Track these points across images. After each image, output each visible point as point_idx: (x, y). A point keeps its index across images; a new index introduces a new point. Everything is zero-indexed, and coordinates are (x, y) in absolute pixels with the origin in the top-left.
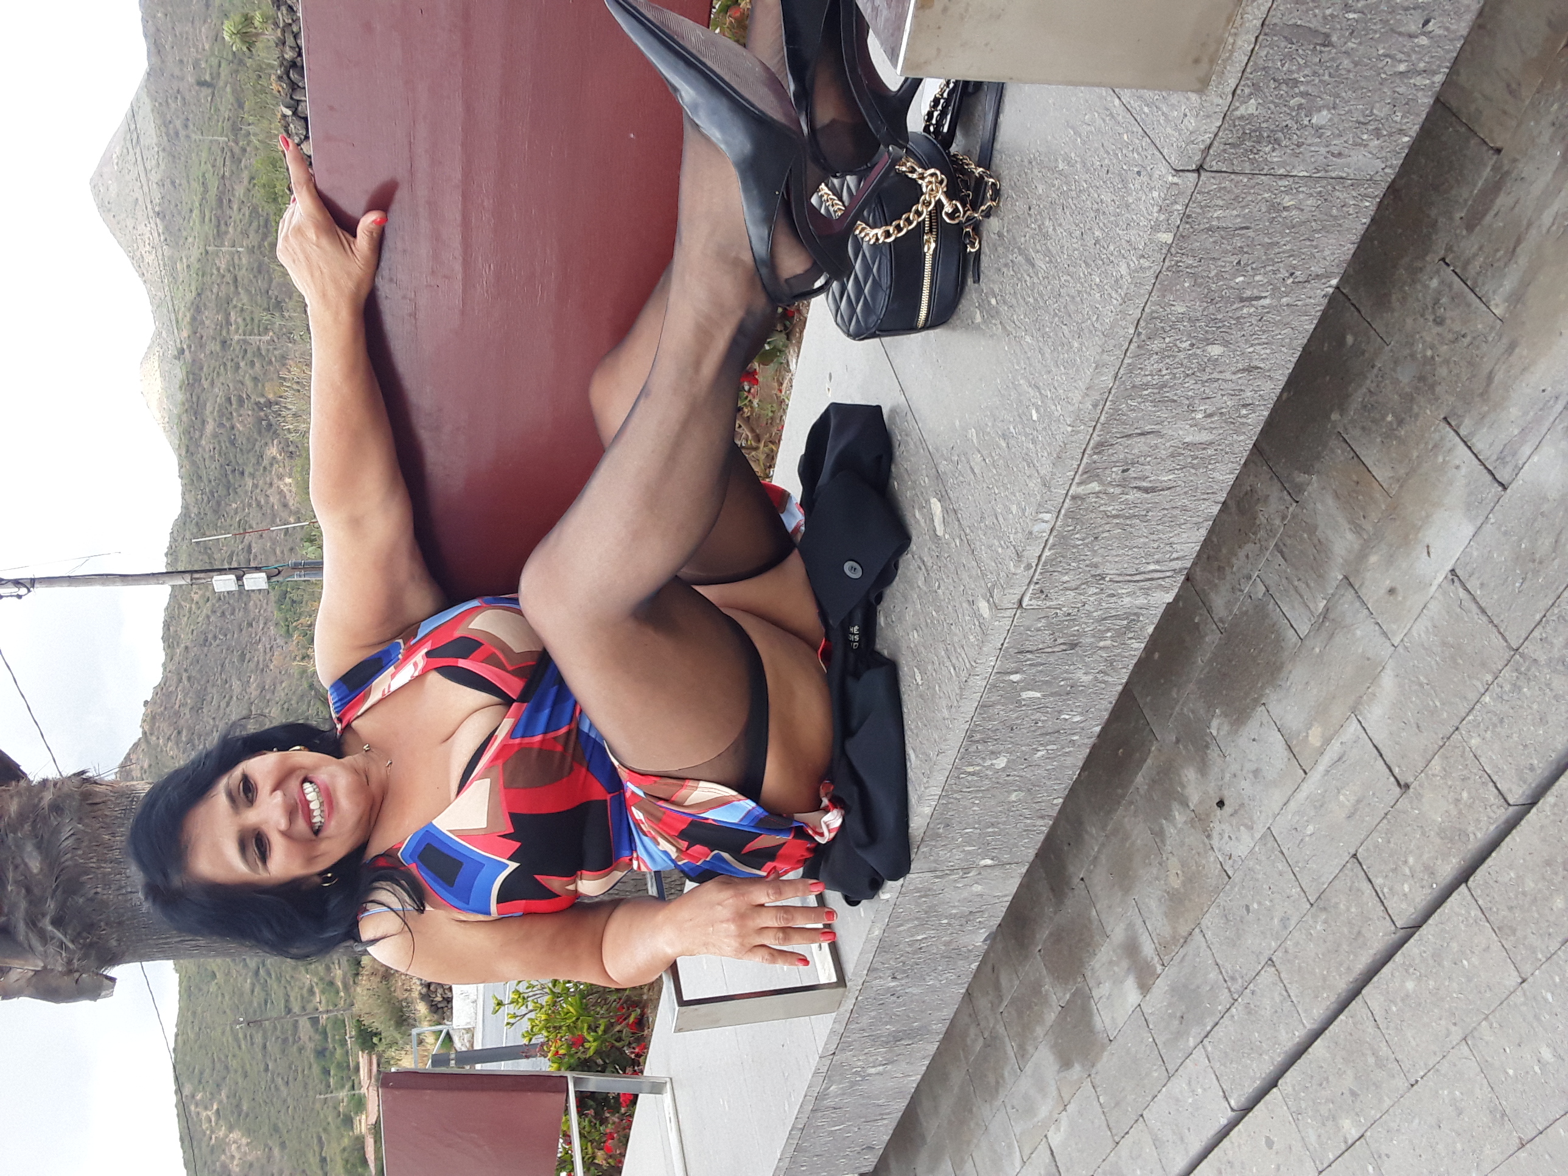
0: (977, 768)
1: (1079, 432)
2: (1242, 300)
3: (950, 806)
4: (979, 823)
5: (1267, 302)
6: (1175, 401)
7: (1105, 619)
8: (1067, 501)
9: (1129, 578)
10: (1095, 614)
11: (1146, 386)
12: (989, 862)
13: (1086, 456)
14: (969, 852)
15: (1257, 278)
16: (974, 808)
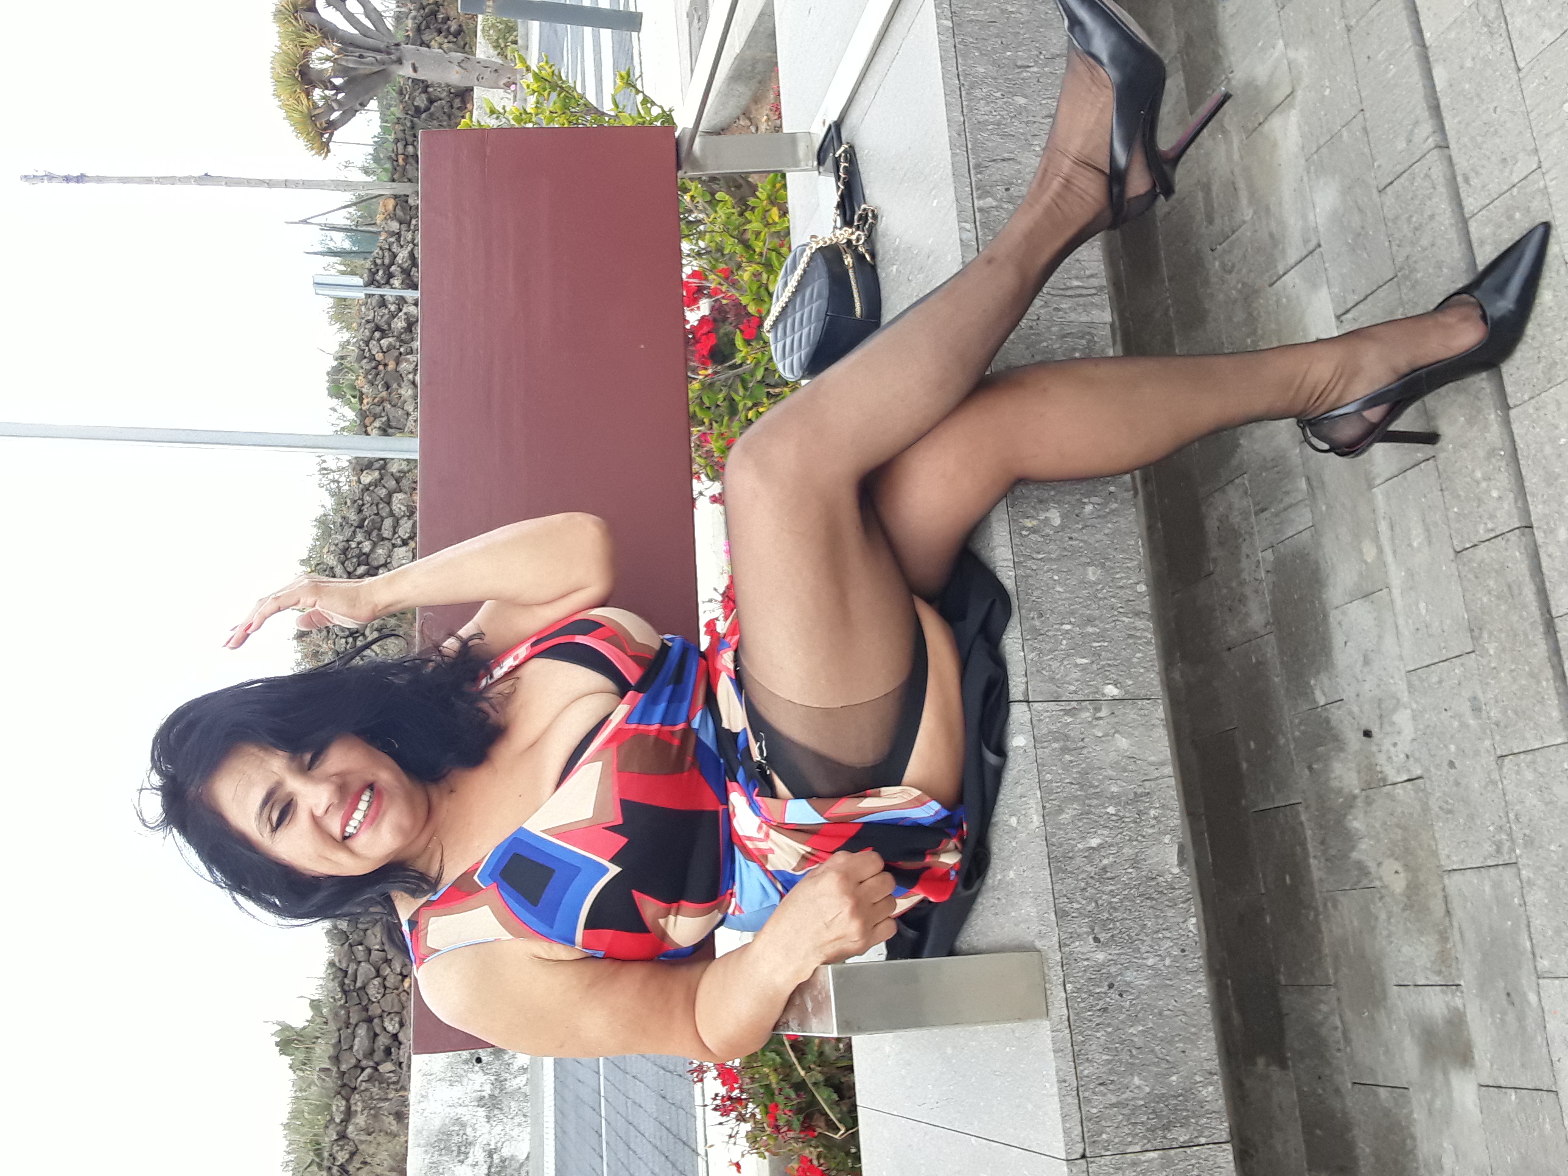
0: (1035, 523)
1: (957, 154)
2: (1019, 67)
3: (1031, 581)
4: (1072, 613)
5: (1035, 69)
6: (1013, 136)
7: (1064, 336)
8: (977, 214)
9: (1061, 292)
10: (1053, 329)
11: (986, 123)
12: (1111, 691)
13: (972, 175)
14: (1084, 669)
15: (1020, 53)
16: (1059, 589)
